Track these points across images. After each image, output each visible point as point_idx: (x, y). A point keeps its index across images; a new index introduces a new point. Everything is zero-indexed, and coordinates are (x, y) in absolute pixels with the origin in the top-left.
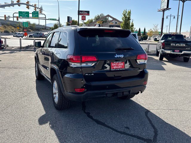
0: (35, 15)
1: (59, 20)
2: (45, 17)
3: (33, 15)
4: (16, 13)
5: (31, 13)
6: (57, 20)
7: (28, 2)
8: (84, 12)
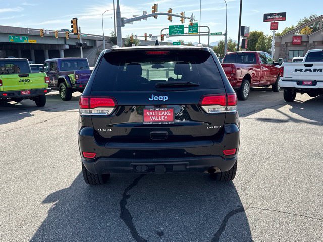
0: (192, 29)
1: (225, 35)
2: (208, 31)
3: (189, 30)
4: (165, 29)
5: (186, 27)
6: (223, 35)
7: (170, 11)
8: (274, 16)
